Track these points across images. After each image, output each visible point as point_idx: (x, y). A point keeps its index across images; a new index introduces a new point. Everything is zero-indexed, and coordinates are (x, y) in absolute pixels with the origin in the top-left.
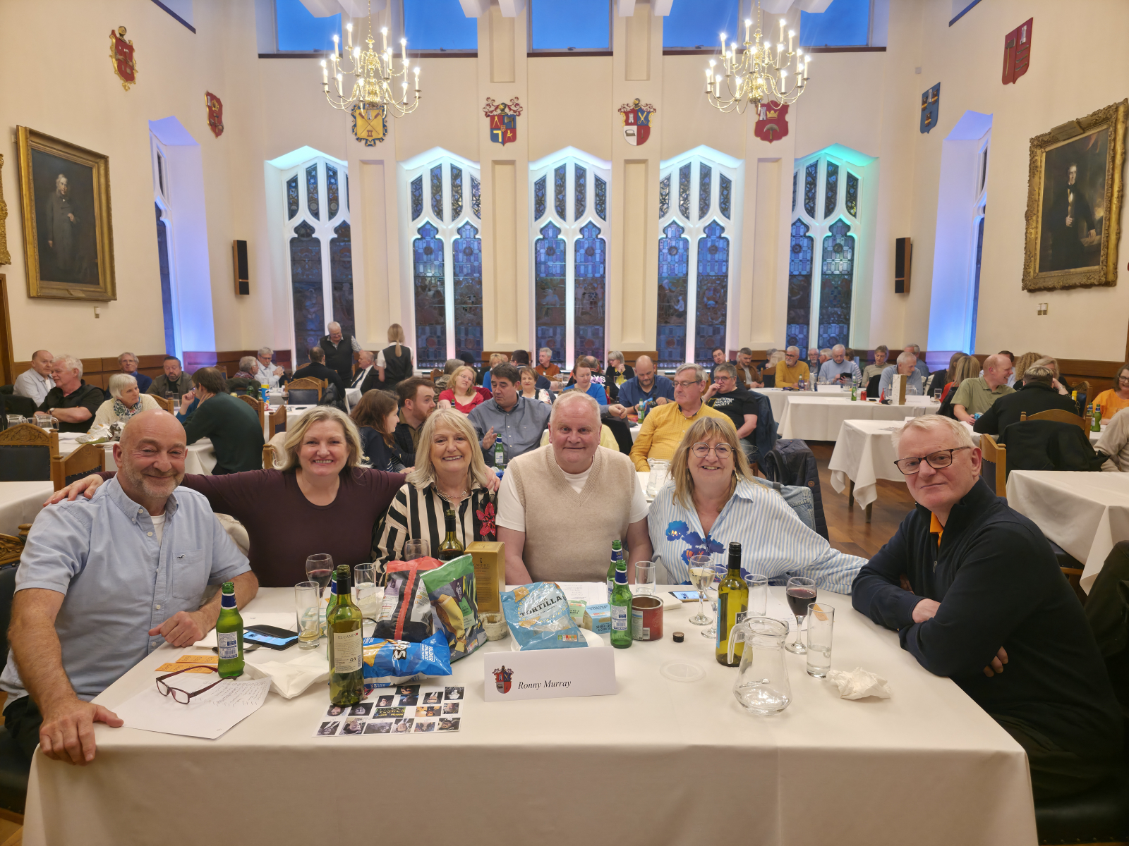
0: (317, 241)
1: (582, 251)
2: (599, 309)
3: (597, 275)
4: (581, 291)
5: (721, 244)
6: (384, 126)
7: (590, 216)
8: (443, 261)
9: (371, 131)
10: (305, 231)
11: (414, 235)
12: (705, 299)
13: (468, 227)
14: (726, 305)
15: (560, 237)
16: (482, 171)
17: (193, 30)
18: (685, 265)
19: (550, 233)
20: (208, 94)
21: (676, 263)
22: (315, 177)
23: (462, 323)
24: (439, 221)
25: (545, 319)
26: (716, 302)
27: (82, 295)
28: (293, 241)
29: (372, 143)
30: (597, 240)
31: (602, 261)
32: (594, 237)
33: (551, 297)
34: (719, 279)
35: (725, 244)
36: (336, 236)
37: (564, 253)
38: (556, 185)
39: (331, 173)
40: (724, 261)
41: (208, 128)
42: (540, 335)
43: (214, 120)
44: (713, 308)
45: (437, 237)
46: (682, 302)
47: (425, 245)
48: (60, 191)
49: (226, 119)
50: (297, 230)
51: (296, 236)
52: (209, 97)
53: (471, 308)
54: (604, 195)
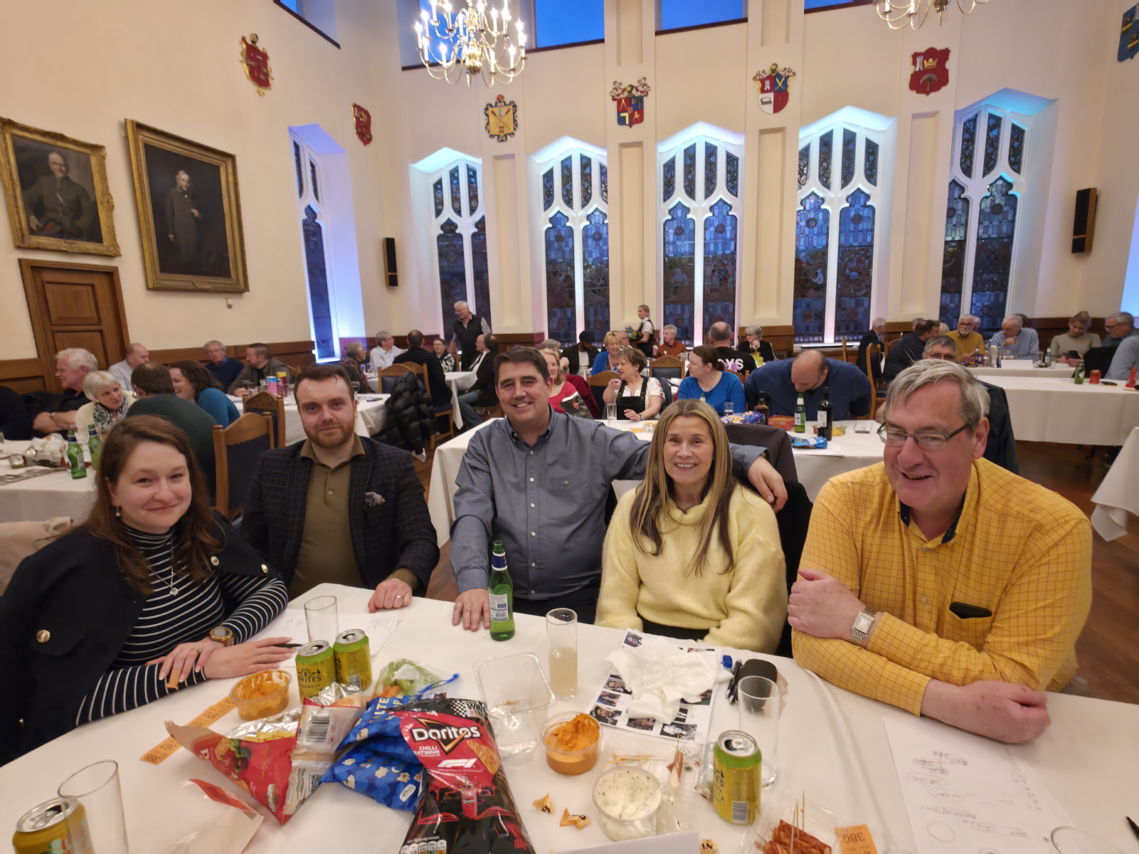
0: (460, 236)
1: (712, 229)
2: (729, 285)
3: (728, 252)
4: (710, 270)
5: (866, 213)
6: (515, 120)
7: (721, 193)
8: (573, 247)
9: (503, 127)
10: (449, 227)
11: (546, 224)
12: (847, 271)
13: (597, 213)
14: (871, 277)
15: (689, 216)
16: (609, 157)
17: (338, 46)
18: (825, 237)
19: (679, 213)
20: (355, 106)
21: (815, 235)
22: (457, 178)
23: (591, 305)
24: (569, 209)
25: (673, 298)
26: (860, 273)
27: (208, 287)
28: (439, 237)
29: (504, 138)
30: (727, 217)
31: (733, 237)
32: (725, 214)
33: (679, 275)
34: (862, 250)
35: (871, 211)
36: (476, 230)
37: (693, 232)
38: (686, 166)
39: (471, 173)
40: (869, 231)
41: (356, 137)
42: (667, 313)
43: (362, 129)
44: (856, 280)
45: (568, 224)
46: (820, 275)
47: (556, 233)
48: (181, 187)
49: (375, 129)
50: (442, 227)
51: (442, 232)
52: (356, 108)
53: (599, 290)
54: (736, 171)
